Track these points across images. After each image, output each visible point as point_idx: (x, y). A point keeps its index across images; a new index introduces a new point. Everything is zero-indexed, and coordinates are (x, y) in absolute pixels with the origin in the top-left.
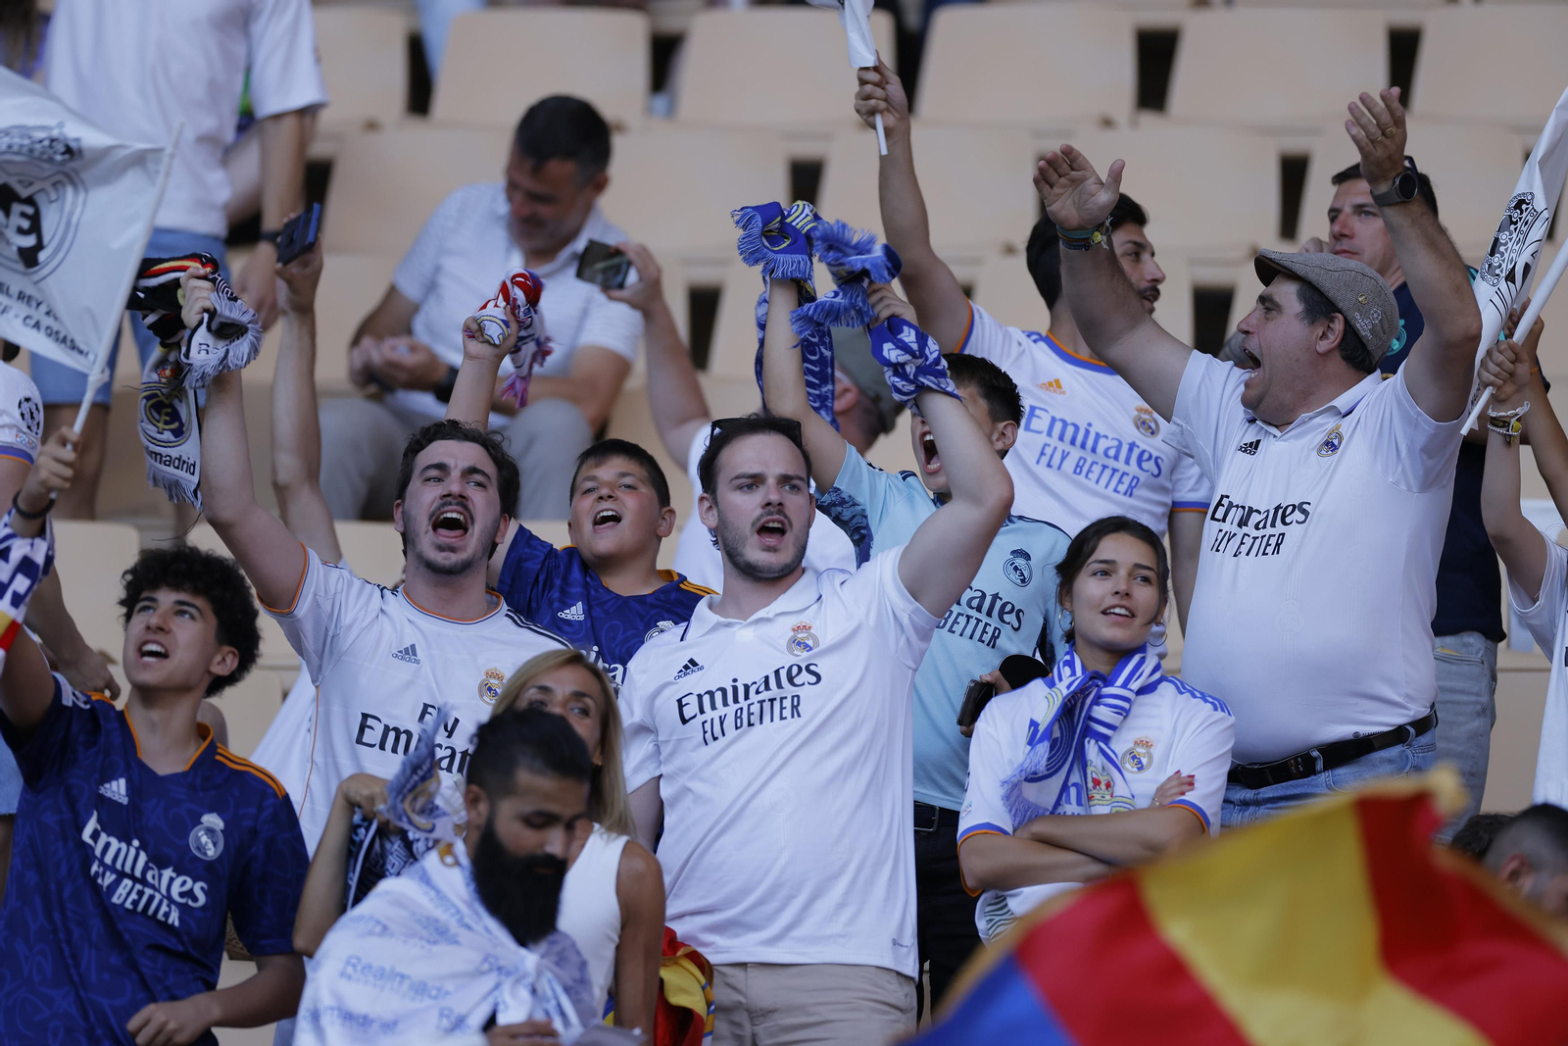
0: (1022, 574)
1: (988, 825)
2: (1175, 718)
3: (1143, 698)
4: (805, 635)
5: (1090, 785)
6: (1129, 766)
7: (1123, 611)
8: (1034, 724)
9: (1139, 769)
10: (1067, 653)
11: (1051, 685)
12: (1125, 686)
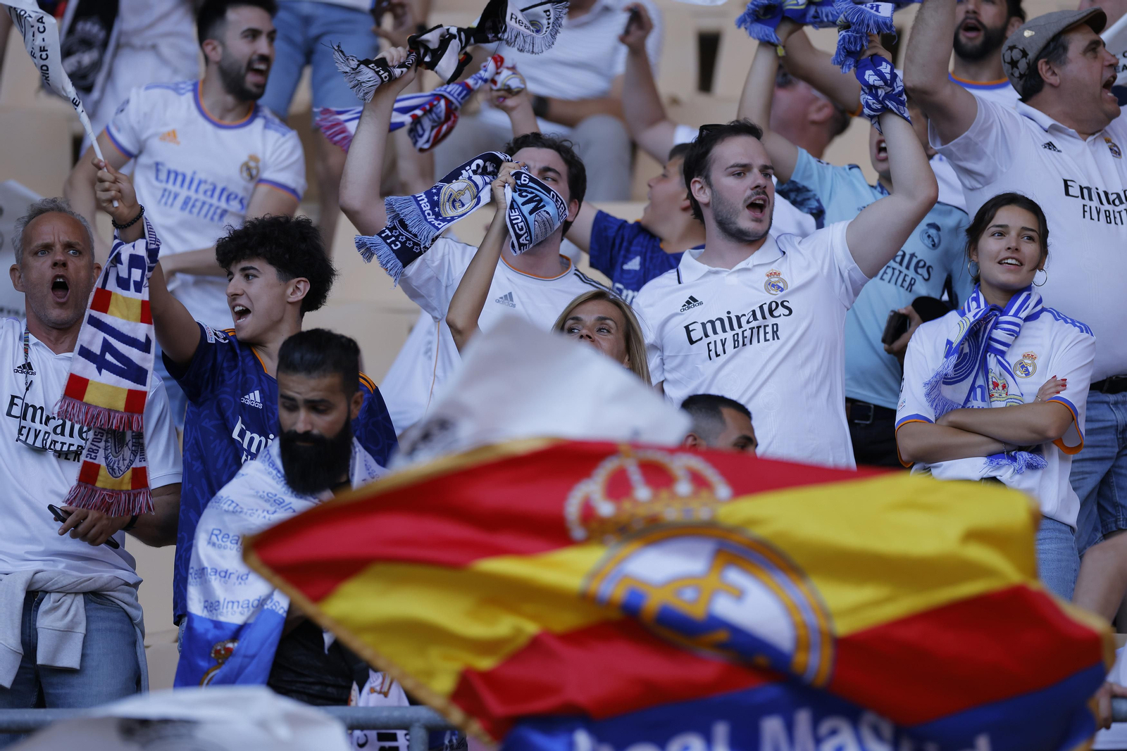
0: (933, 241)
1: (917, 416)
2: (1052, 338)
3: (1028, 324)
4: (777, 279)
5: (991, 386)
6: (1019, 373)
7: (1014, 262)
8: (949, 343)
9: (1026, 375)
10: (974, 292)
11: (963, 314)
12: (1016, 315)
